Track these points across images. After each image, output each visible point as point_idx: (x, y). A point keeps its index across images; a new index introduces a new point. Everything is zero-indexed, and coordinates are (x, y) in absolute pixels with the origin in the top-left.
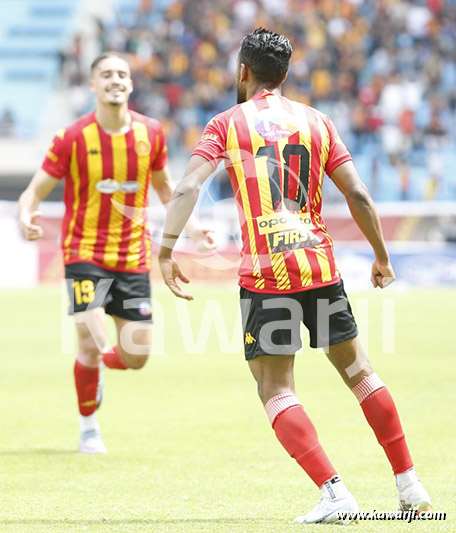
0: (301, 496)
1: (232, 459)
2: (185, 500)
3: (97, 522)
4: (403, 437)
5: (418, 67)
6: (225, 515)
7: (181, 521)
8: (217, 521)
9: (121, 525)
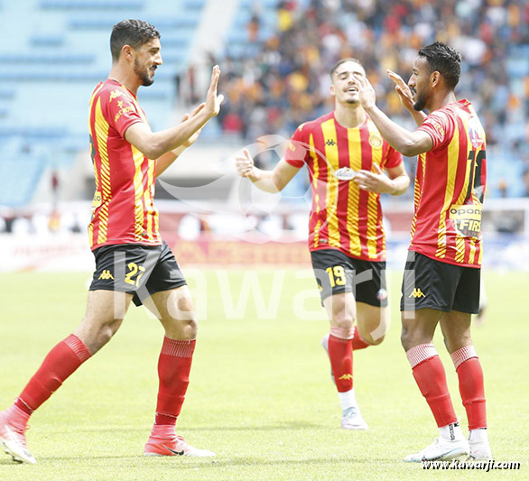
0: (376, 441)
1: (319, 411)
2: (280, 446)
3: (208, 465)
4: (484, 401)
5: (474, 89)
6: (313, 458)
7: (277, 462)
8: (307, 462)
9: (227, 466)
